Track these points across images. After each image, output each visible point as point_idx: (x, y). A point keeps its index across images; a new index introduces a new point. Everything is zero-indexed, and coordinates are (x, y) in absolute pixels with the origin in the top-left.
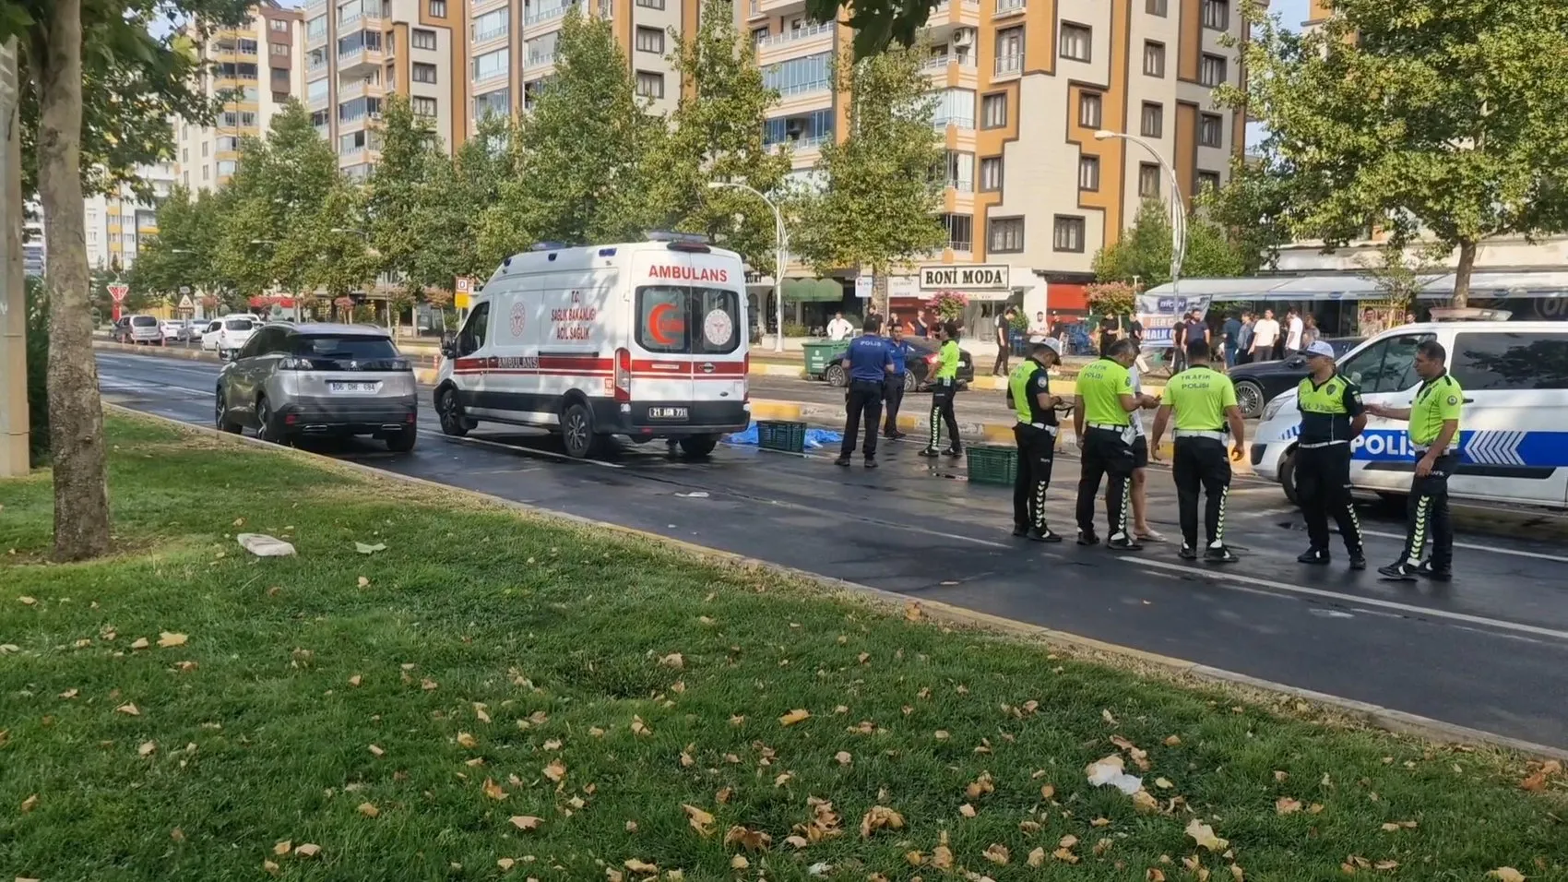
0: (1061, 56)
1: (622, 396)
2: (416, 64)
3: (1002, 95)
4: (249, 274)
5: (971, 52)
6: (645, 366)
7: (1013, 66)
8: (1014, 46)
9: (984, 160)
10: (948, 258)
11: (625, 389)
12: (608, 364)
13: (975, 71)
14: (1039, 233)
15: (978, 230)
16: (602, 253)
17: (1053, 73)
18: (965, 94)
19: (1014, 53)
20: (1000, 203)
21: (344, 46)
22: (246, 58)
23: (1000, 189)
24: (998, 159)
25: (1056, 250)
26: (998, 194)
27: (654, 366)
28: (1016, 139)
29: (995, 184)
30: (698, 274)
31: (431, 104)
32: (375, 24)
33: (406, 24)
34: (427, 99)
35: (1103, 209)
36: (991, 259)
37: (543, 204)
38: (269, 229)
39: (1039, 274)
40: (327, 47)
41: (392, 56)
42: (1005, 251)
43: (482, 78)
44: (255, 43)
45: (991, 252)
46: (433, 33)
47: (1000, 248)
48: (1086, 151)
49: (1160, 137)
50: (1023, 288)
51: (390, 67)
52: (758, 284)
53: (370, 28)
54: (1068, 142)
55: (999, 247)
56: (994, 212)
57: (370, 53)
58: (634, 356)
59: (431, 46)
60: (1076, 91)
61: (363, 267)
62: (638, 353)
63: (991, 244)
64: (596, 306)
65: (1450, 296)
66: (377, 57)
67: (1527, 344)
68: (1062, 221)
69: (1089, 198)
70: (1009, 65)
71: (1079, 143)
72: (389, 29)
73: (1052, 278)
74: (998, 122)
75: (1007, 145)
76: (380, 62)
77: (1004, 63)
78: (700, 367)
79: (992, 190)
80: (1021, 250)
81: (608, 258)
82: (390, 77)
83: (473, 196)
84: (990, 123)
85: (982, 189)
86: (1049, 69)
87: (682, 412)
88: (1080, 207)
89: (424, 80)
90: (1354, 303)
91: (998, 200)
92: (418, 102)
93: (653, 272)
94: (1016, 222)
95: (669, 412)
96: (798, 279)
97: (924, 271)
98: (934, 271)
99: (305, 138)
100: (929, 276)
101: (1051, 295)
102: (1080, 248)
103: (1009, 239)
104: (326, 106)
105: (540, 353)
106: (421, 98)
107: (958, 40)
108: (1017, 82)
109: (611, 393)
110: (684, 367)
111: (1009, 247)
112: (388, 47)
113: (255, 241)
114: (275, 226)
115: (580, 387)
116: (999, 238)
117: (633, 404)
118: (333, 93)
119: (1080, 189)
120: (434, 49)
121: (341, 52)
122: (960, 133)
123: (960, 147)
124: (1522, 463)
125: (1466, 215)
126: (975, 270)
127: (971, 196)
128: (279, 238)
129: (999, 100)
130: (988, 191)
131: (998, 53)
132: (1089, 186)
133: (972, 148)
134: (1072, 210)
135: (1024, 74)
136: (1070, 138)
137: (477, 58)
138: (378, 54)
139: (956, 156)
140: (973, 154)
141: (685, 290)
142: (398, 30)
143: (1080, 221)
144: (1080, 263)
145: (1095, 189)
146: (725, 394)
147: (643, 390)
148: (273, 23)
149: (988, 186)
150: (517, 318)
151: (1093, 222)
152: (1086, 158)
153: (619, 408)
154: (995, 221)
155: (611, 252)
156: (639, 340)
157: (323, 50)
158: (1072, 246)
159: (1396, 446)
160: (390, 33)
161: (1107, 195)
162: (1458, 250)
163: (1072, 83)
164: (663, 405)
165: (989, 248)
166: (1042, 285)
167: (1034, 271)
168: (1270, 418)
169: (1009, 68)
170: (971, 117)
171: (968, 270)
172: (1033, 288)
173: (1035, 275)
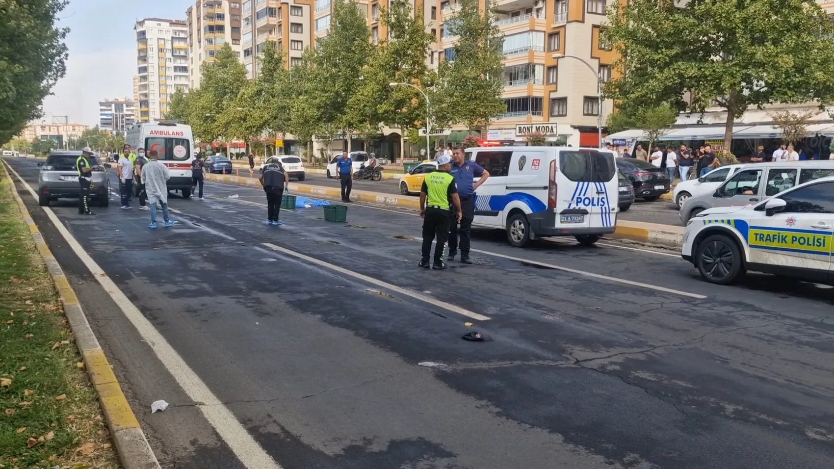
0: (588, 12)
2: (292, 24)
3: (558, 33)
4: (205, 131)
5: (543, 12)
7: (563, 18)
8: (564, 7)
9: (549, 68)
10: (530, 119)
13: (545, 22)
14: (575, 106)
15: (546, 105)
17: (583, 22)
18: (539, 33)
19: (564, 11)
20: (556, 91)
21: (258, 16)
22: (219, 22)
23: (556, 83)
24: (555, 67)
25: (584, 115)
26: (555, 85)
28: (564, 56)
29: (555, 81)
31: (300, 44)
32: (273, 4)
33: (287, 4)
34: (298, 41)
36: (552, 120)
37: (323, 95)
38: (214, 109)
39: (575, 127)
40: (251, 16)
41: (281, 20)
42: (559, 115)
43: (319, 30)
44: (224, 15)
45: (552, 116)
46: (301, 8)
48: (603, 62)
50: (566, 135)
51: (280, 25)
52: (441, 134)
53: (270, 6)
54: (592, 57)
55: (556, 113)
56: (554, 95)
57: (271, 19)
59: (300, 14)
60: (597, 31)
61: (251, 127)
63: (552, 112)
66: (273, 21)
68: (589, 100)
70: (562, 17)
71: (599, 58)
72: (280, 6)
73: (583, 130)
74: (556, 48)
75: (559, 60)
76: (275, 23)
77: (559, 16)
79: (553, 83)
80: (565, 115)
82: (280, 30)
83: (297, 91)
84: (552, 49)
85: (548, 83)
86: (581, 20)
89: (297, 32)
91: (555, 89)
92: (293, 43)
94: (563, 100)
96: (460, 131)
97: (518, 126)
98: (522, 126)
99: (232, 62)
100: (520, 128)
101: (582, 138)
102: (599, 114)
103: (561, 109)
104: (251, 46)
106: (295, 41)
107: (536, 5)
108: (564, 26)
111: (561, 113)
112: (279, 16)
113: (207, 115)
114: (218, 107)
116: (556, 109)
118: (254, 39)
119: (600, 82)
120: (302, 16)
121: (257, 19)
122: (535, 54)
123: (536, 61)
126: (541, 126)
127: (542, 87)
128: (218, 113)
129: (556, 36)
130: (551, 84)
131: (556, 12)
132: (605, 81)
133: (543, 62)
134: (593, 94)
135: (568, 22)
137: (317, 20)
138: (274, 19)
139: (534, 66)
140: (544, 65)
142: (283, 7)
148: (232, 5)
149: (551, 82)
152: (603, 66)
154: (554, 100)
157: (250, 18)
158: (595, 113)
160: (280, 8)
163: (594, 26)
165: (551, 114)
166: (577, 133)
167: (572, 126)
169: (562, 20)
170: (543, 45)
171: (538, 126)
172: (572, 135)
173: (572, 128)
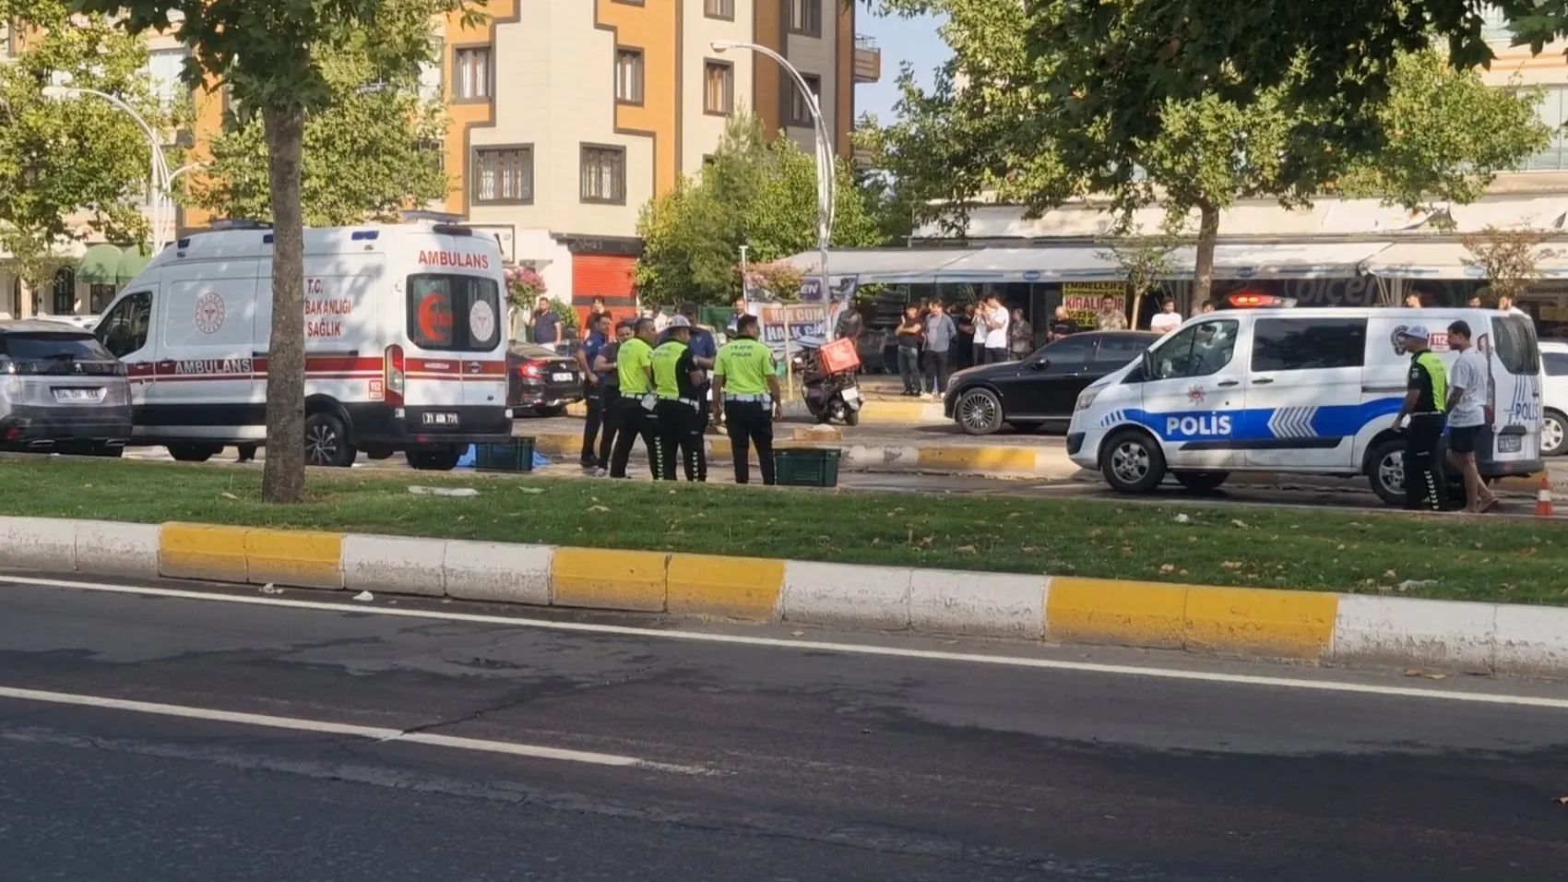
1: (394, 398)
6: (418, 364)
9: (461, 52)
11: (399, 391)
12: (375, 363)
14: (557, 174)
15: (453, 165)
16: (357, 236)
20: (491, 123)
23: (490, 99)
24: (486, 51)
25: (586, 199)
26: (486, 107)
27: (427, 366)
28: (515, 18)
29: (481, 92)
30: (463, 260)
35: (652, 134)
36: (479, 214)
39: (561, 240)
42: (500, 201)
45: (479, 200)
47: (490, 196)
48: (626, 41)
49: (731, 19)
50: (533, 262)
54: (597, 25)
55: (489, 194)
56: (480, 138)
58: (407, 354)
62: (411, 350)
63: (478, 189)
64: (351, 298)
65: (1192, 278)
67: (1301, 330)
68: (593, 153)
69: (630, 117)
71: (613, 29)
73: (578, 245)
75: (499, 27)
78: (467, 367)
79: (475, 100)
80: (528, 200)
81: (365, 242)
85: (458, 97)
87: (454, 418)
88: (618, 131)
90: (1056, 287)
91: (486, 118)
93: (423, 259)
94: (519, 156)
95: (441, 419)
101: (578, 274)
102: (619, 198)
103: (506, 182)
105: (255, 354)
109: (380, 398)
110: (454, 366)
111: (507, 194)
115: (327, 392)
116: (488, 180)
117: (409, 409)
119: (619, 102)
124: (1315, 434)
125: (1213, 178)
130: (469, 102)
132: (628, 97)
134: (607, 137)
136: (600, 21)
140: (442, 40)
141: (451, 277)
143: (618, 152)
144: (621, 223)
145: (638, 103)
146: (490, 398)
147: (417, 392)
149: (467, 93)
150: (210, 312)
151: (638, 154)
152: (625, 54)
153: (394, 413)
154: (482, 151)
155: (373, 235)
156: (411, 335)
158: (607, 194)
159: (1208, 426)
161: (656, 113)
162: (1196, 211)
164: (436, 410)
165: (474, 196)
166: (564, 256)
167: (553, 236)
168: (1087, 406)
172: (551, 262)
173: (554, 242)
